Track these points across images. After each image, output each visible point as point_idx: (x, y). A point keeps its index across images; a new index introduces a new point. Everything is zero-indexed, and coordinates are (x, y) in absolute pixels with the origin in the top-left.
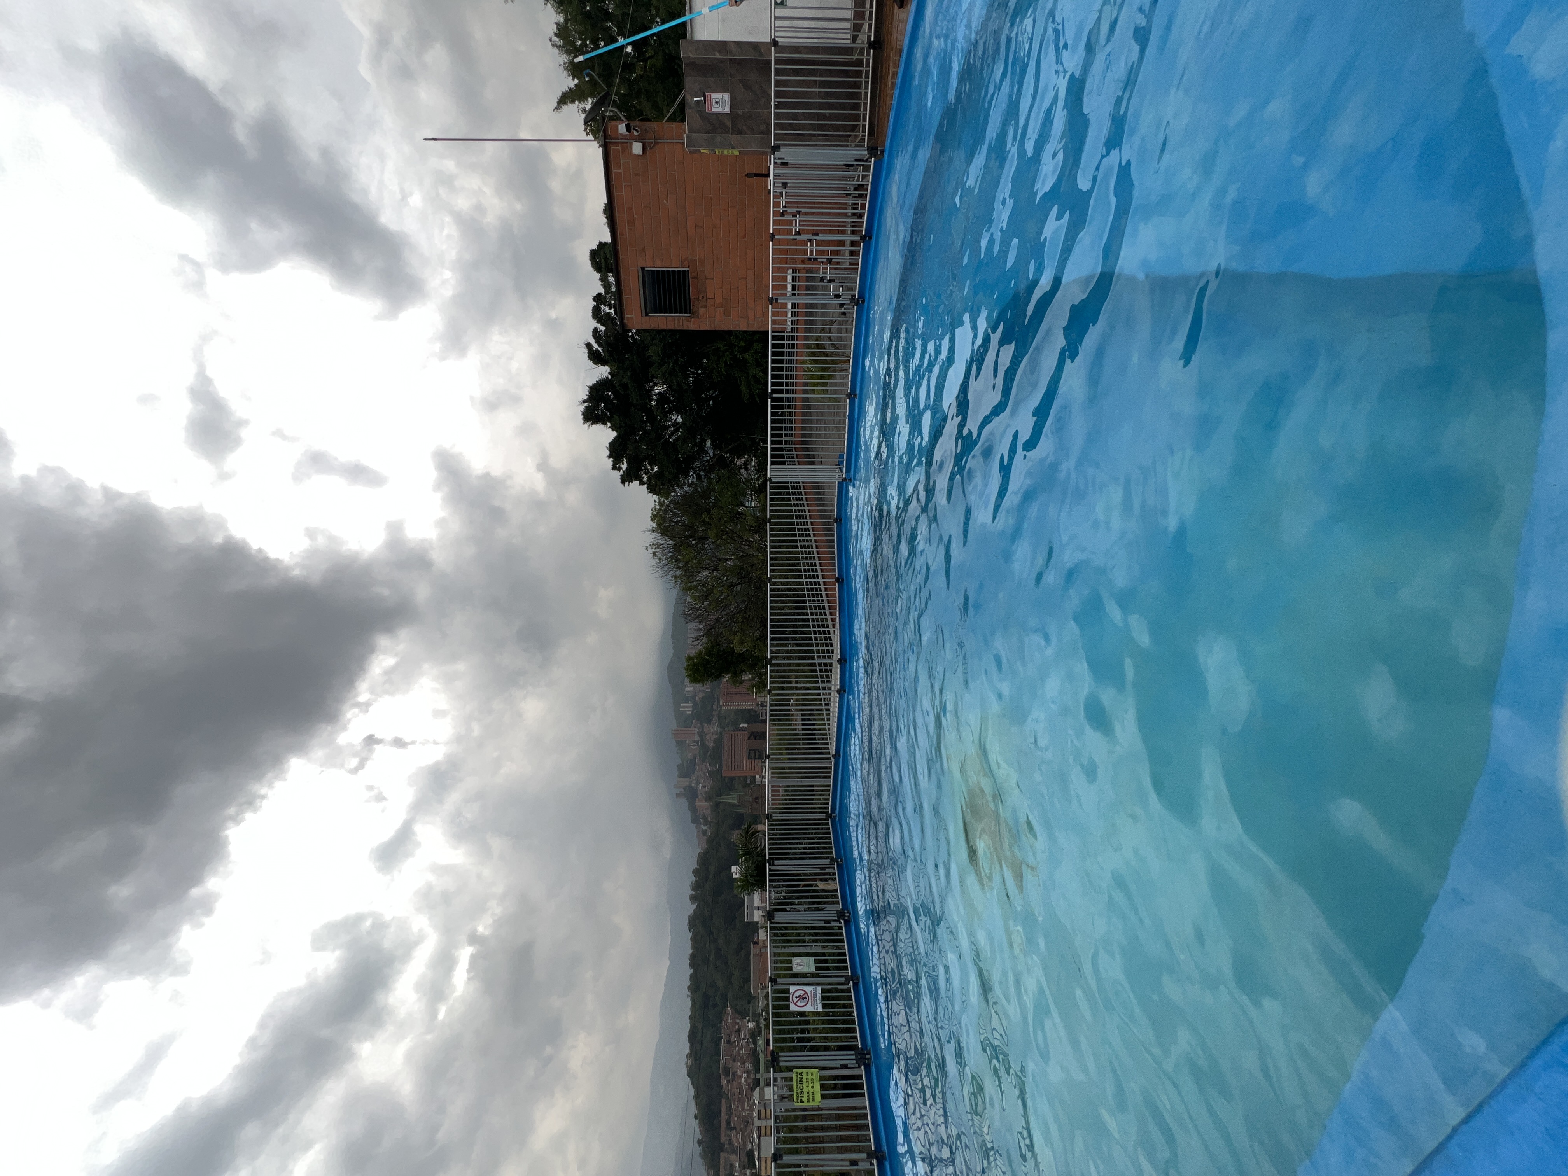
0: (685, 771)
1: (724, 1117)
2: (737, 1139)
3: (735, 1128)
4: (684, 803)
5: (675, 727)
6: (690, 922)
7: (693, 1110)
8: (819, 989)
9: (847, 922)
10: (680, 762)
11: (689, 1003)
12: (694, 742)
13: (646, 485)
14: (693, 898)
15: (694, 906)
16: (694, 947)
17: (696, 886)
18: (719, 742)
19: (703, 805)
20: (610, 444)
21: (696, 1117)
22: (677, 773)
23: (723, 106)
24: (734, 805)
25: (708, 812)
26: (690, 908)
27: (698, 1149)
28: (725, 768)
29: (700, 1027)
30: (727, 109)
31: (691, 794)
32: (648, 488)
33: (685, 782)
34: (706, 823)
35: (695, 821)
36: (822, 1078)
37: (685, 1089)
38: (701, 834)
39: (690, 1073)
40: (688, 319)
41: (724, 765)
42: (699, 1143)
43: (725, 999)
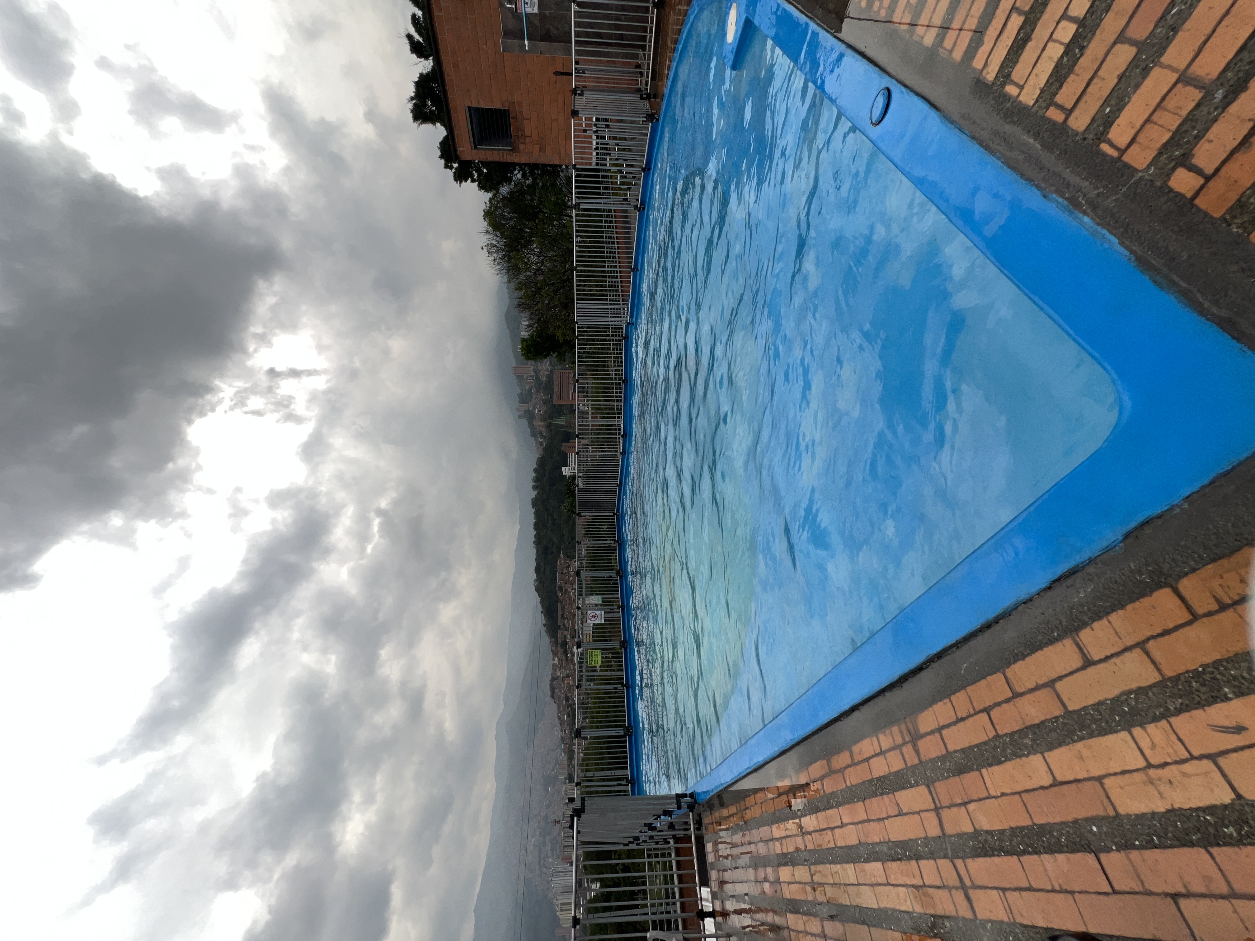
0: (524, 398)
1: (560, 612)
2: (568, 624)
3: (567, 618)
4: (525, 422)
5: (515, 365)
6: (533, 503)
7: (540, 608)
8: (603, 612)
9: (621, 577)
10: (520, 392)
11: (535, 551)
12: (530, 376)
13: (477, 183)
14: (535, 488)
15: (536, 493)
16: (536, 518)
17: (536, 480)
18: (550, 377)
19: (538, 423)
20: (441, 143)
21: (542, 612)
22: (518, 400)
23: (532, 6)
24: (562, 426)
25: (543, 429)
26: (533, 494)
27: (544, 629)
28: (555, 398)
29: (542, 565)
30: (536, 10)
31: (529, 416)
32: (478, 185)
33: (525, 407)
34: (542, 436)
35: (533, 435)
36: (602, 654)
37: (535, 599)
38: (538, 445)
39: (537, 590)
40: (511, 153)
41: (555, 395)
42: (545, 625)
43: (559, 549)
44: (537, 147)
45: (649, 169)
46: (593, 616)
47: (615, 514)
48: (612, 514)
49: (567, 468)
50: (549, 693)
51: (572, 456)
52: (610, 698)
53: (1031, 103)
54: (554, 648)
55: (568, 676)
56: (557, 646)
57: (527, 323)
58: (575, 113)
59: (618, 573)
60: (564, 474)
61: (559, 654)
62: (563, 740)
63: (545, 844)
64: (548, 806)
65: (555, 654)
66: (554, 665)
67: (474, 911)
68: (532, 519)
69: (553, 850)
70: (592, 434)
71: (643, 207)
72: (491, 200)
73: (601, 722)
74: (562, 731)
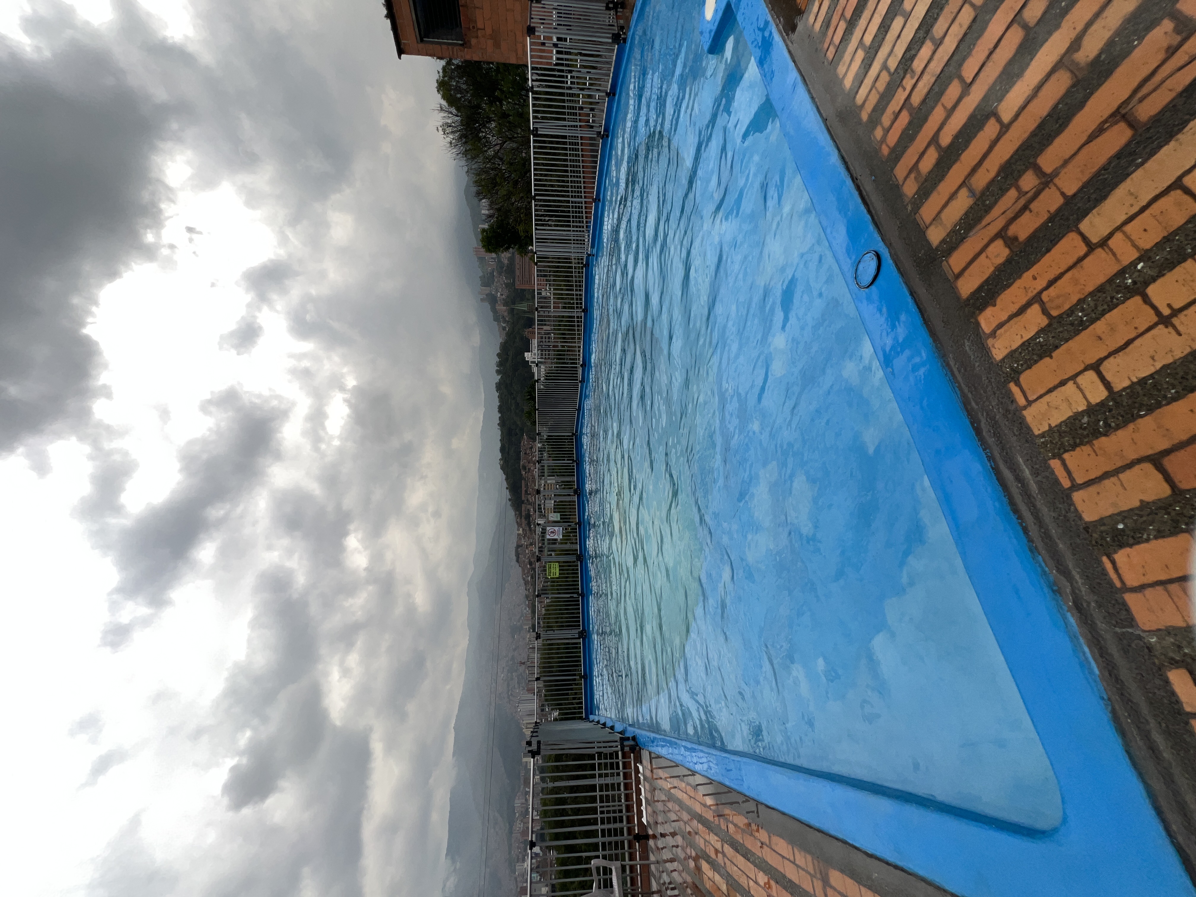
0: (487, 281)
2: (532, 499)
3: (530, 494)
4: (487, 305)
5: (476, 247)
7: (505, 485)
8: (561, 528)
9: (579, 496)
10: (481, 274)
11: (499, 432)
12: (492, 258)
14: (498, 372)
15: (499, 377)
16: (500, 401)
17: (500, 364)
18: (512, 260)
19: (501, 308)
21: (507, 488)
22: (480, 283)
24: (524, 312)
25: (506, 314)
26: (497, 378)
27: (509, 503)
28: (517, 283)
29: (507, 446)
31: (492, 300)
33: (487, 290)
34: (505, 321)
35: (496, 319)
36: (560, 566)
37: (499, 476)
38: (501, 329)
39: (502, 468)
40: (461, 48)
41: (516, 279)
42: (510, 500)
43: (522, 431)
44: (490, 42)
45: (614, 95)
46: (552, 532)
47: (573, 434)
48: (571, 434)
49: (530, 354)
50: (515, 558)
51: (535, 342)
52: (570, 566)
53: (1037, 432)
54: (518, 520)
55: (531, 544)
56: (521, 518)
57: (487, 212)
58: (531, 31)
59: (576, 492)
60: (527, 359)
61: (523, 525)
62: (527, 597)
63: (512, 679)
64: (514, 650)
65: (519, 525)
66: (519, 535)
67: (454, 728)
68: (496, 403)
69: (519, 683)
70: (554, 321)
71: (606, 134)
72: (444, 69)
73: (561, 585)
74: (526, 589)
